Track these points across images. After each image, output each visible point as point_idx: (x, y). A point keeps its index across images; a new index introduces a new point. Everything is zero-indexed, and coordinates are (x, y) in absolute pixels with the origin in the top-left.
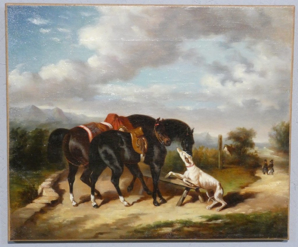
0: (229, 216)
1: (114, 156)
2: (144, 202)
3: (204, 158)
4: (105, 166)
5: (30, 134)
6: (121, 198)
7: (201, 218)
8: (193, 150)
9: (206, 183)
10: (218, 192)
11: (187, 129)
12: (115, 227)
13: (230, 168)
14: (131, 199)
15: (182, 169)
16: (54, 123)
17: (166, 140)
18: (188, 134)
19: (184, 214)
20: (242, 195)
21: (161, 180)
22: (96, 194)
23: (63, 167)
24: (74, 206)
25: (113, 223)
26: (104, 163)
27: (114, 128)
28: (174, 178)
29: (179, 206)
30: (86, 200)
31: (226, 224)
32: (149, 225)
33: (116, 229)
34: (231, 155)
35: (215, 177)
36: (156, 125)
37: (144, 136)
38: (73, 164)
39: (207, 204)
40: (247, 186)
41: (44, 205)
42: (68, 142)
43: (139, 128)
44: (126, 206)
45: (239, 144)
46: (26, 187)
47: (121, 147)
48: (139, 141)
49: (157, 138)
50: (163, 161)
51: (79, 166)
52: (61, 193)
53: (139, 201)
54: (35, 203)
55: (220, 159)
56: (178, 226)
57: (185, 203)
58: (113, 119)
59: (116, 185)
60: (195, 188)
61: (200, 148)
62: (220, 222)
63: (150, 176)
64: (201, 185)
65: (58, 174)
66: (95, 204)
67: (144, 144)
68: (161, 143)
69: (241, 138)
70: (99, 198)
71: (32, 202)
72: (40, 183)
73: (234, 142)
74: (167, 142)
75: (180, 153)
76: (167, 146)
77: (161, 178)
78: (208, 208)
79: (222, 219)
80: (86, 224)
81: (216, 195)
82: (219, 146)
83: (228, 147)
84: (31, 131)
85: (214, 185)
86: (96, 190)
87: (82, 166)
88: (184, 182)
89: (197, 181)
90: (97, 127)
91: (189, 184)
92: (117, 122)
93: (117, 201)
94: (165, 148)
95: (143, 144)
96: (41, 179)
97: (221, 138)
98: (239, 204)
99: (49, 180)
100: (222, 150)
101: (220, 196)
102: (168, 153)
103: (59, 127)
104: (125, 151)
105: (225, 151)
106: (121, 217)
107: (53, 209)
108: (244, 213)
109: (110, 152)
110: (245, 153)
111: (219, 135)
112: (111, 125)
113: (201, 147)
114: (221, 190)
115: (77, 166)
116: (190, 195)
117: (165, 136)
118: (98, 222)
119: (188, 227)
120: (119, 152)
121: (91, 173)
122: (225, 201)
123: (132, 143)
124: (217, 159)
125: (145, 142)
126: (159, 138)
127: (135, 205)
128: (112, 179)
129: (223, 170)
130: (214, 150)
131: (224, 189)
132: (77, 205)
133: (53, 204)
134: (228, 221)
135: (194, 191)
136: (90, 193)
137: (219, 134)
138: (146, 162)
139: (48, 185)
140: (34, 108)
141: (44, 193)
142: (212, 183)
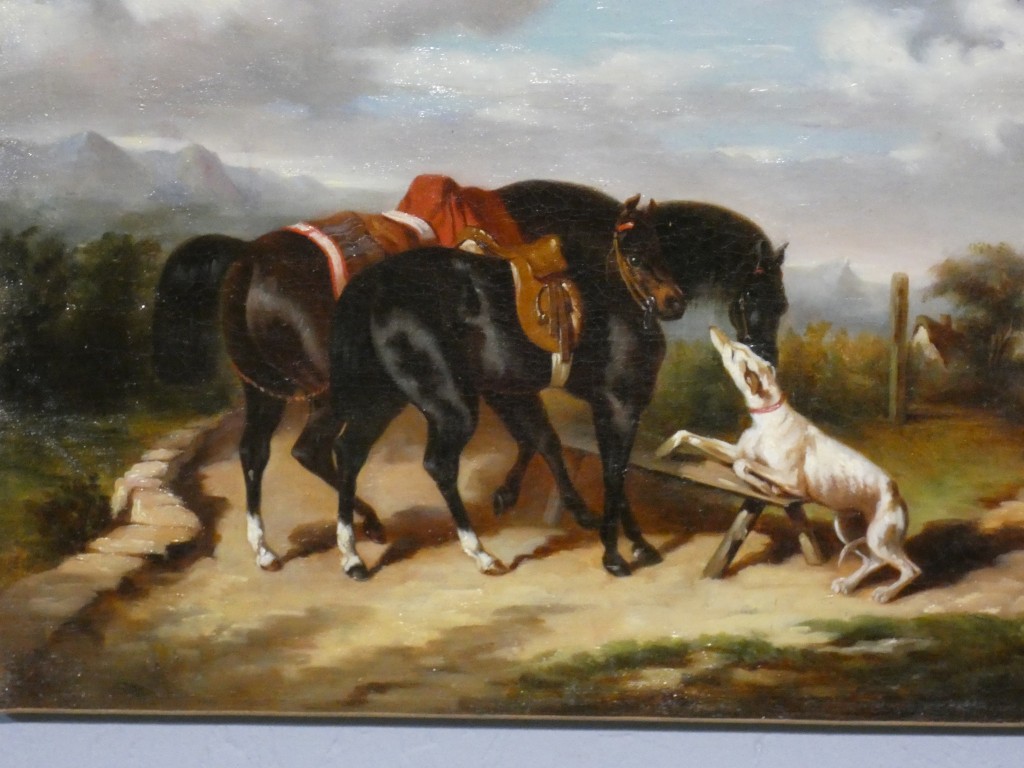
0: (928, 625)
1: (437, 357)
2: (563, 559)
3: (829, 375)
4: (397, 401)
5: (80, 258)
6: (467, 540)
7: (809, 632)
8: (781, 336)
9: (834, 480)
10: (885, 519)
11: (759, 246)
12: (440, 661)
13: (940, 417)
14: (509, 543)
15: (731, 419)
16: (183, 210)
17: (663, 292)
18: (758, 270)
19: (736, 613)
20: (990, 535)
21: (638, 468)
22: (358, 519)
23: (222, 400)
24: (264, 568)
25: (431, 643)
26: (395, 389)
27: (438, 238)
28: (697, 457)
29: (713, 578)
30: (316, 543)
31: (917, 657)
32: (585, 656)
33: (443, 669)
34: (946, 363)
35: (875, 456)
36: (621, 228)
37: (567, 274)
38: (262, 389)
39: (835, 568)
40: (1011, 496)
41: (137, 563)
42: (242, 294)
43: (548, 240)
44: (488, 572)
45: (980, 314)
46: (60, 483)
47: (467, 320)
48: (547, 299)
49: (624, 283)
50: (650, 384)
51: (289, 400)
52: (209, 510)
53: (541, 553)
54: (97, 551)
55: (899, 379)
56: (708, 663)
57: (743, 565)
58: (435, 197)
59: (447, 482)
60: (786, 503)
61: (810, 329)
62: (890, 650)
63: (592, 447)
64: (810, 490)
65: (198, 432)
66: (354, 561)
67: (569, 310)
68: (644, 308)
69: (992, 290)
70: (370, 537)
71: (84, 550)
72: (119, 468)
73: (958, 306)
74: (669, 301)
75: (725, 352)
76: (668, 318)
77: (639, 458)
78: (837, 590)
79: (898, 638)
80: (312, 646)
81: (875, 534)
82: (893, 325)
83: (933, 327)
84: (82, 246)
85: (869, 491)
86: (359, 501)
87: (303, 398)
88: (737, 476)
89: (797, 471)
90: (367, 233)
91: (759, 484)
92: (455, 213)
93: (447, 551)
94: (657, 328)
95: (562, 311)
96: (126, 453)
97: (901, 290)
98: (972, 575)
99: (161, 457)
100: (908, 339)
101: (894, 538)
102: (671, 350)
103: (203, 229)
104: (483, 336)
105: (918, 344)
106: (463, 620)
107: (173, 582)
108: (993, 611)
109: (422, 339)
110: (1005, 355)
111: (895, 277)
112: (429, 223)
113: (814, 325)
114: (900, 511)
115: (280, 397)
116: (761, 531)
117: (662, 278)
118: (369, 638)
119: (753, 667)
120: (459, 344)
121: (339, 431)
122: (913, 561)
123: (518, 303)
124: (884, 378)
125: (574, 303)
126: (632, 286)
127: (523, 568)
128: (427, 457)
129: (908, 428)
130: (872, 339)
131: (910, 508)
132: (278, 565)
133: (175, 559)
134: (925, 644)
135: (781, 513)
136: (334, 515)
137: (897, 271)
138: (574, 386)
139: (155, 477)
140: (98, 144)
141: (138, 513)
142: (860, 480)
